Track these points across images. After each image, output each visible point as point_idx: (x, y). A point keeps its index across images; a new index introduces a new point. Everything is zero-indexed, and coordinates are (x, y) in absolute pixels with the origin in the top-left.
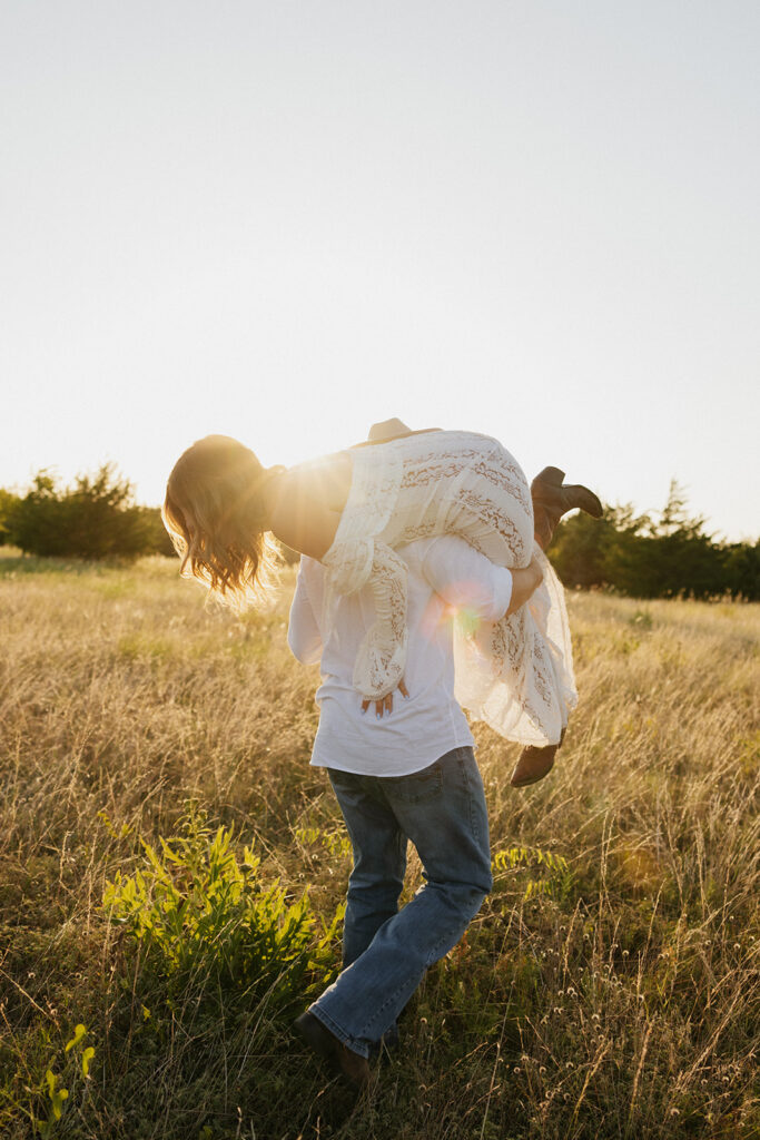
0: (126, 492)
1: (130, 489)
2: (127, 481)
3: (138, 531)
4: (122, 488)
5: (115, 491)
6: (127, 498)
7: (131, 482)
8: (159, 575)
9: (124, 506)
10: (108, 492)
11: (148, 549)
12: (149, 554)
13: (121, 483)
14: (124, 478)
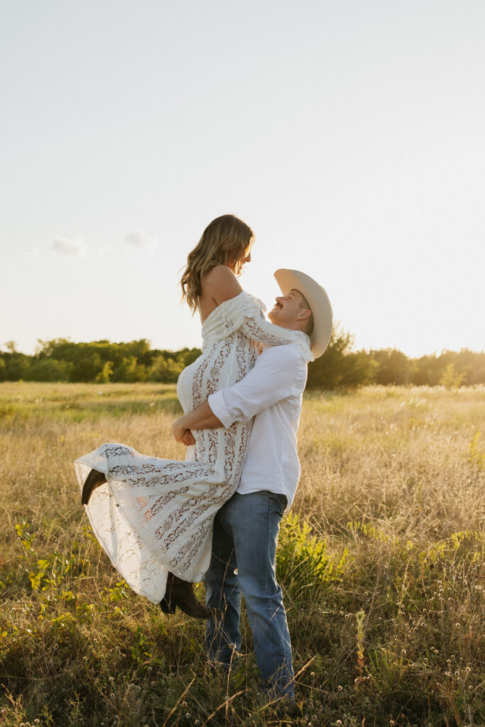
0: (348, 341)
1: (350, 339)
2: (348, 334)
3: (358, 368)
4: (344, 338)
5: (340, 341)
6: (349, 345)
7: (350, 334)
8: (375, 398)
9: (346, 352)
10: (336, 342)
11: (366, 380)
12: (367, 385)
13: (343, 335)
14: (345, 331)
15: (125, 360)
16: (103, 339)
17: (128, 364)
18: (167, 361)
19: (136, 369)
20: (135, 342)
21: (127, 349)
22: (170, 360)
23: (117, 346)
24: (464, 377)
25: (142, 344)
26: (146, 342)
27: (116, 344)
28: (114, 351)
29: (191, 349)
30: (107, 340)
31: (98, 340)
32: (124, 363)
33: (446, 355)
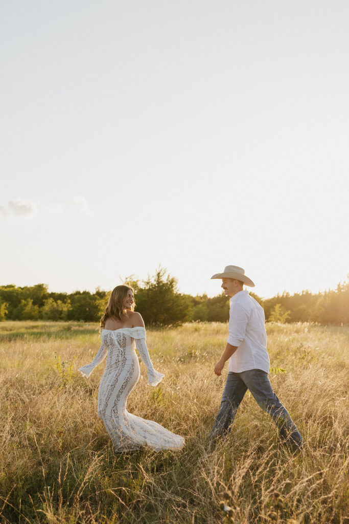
15: (23, 301)
16: (9, 284)
17: (25, 305)
18: (57, 303)
19: (31, 309)
20: (36, 286)
21: (28, 292)
22: (59, 302)
23: (20, 290)
24: (288, 315)
25: (40, 288)
26: (44, 286)
27: (20, 288)
28: (17, 294)
29: (82, 292)
30: (13, 285)
31: (6, 285)
32: (22, 304)
33: (283, 297)
